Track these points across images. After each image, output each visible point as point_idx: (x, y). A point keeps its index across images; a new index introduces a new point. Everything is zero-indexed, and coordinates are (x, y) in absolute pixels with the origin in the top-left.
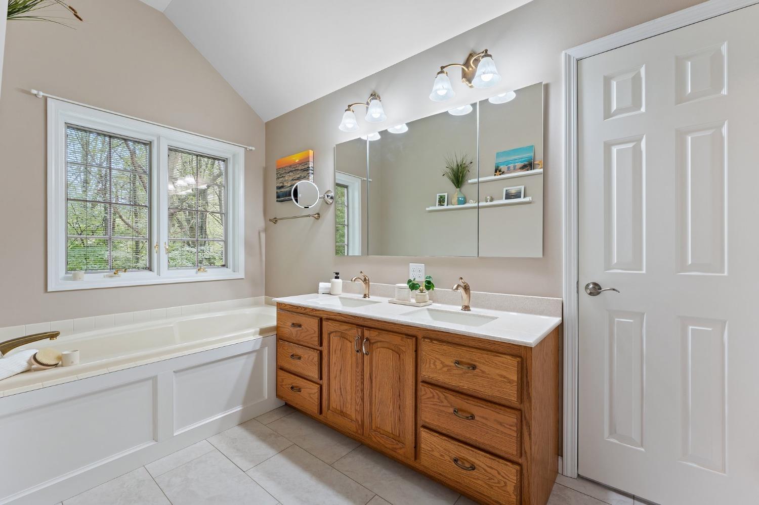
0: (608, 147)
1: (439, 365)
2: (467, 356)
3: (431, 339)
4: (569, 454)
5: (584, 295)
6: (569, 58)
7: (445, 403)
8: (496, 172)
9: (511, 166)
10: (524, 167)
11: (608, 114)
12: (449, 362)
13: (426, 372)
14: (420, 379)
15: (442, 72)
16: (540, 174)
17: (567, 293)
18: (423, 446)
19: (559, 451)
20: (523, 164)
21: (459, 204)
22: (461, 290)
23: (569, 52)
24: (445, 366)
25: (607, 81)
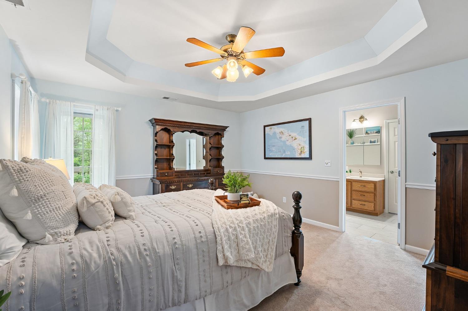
0: (395, 142)
1: (357, 187)
2: (363, 184)
3: (355, 182)
4: (386, 208)
5: (390, 173)
6: (386, 122)
7: (359, 194)
8: (366, 133)
9: (372, 132)
10: (377, 132)
11: (395, 135)
12: (359, 186)
13: (354, 188)
14: (352, 190)
15: (354, 121)
16: (379, 145)
17: (386, 173)
18: (353, 203)
19: (384, 208)
20: (376, 131)
21: (351, 144)
22: (360, 173)
23: (387, 121)
24: (358, 186)
25: (395, 128)
